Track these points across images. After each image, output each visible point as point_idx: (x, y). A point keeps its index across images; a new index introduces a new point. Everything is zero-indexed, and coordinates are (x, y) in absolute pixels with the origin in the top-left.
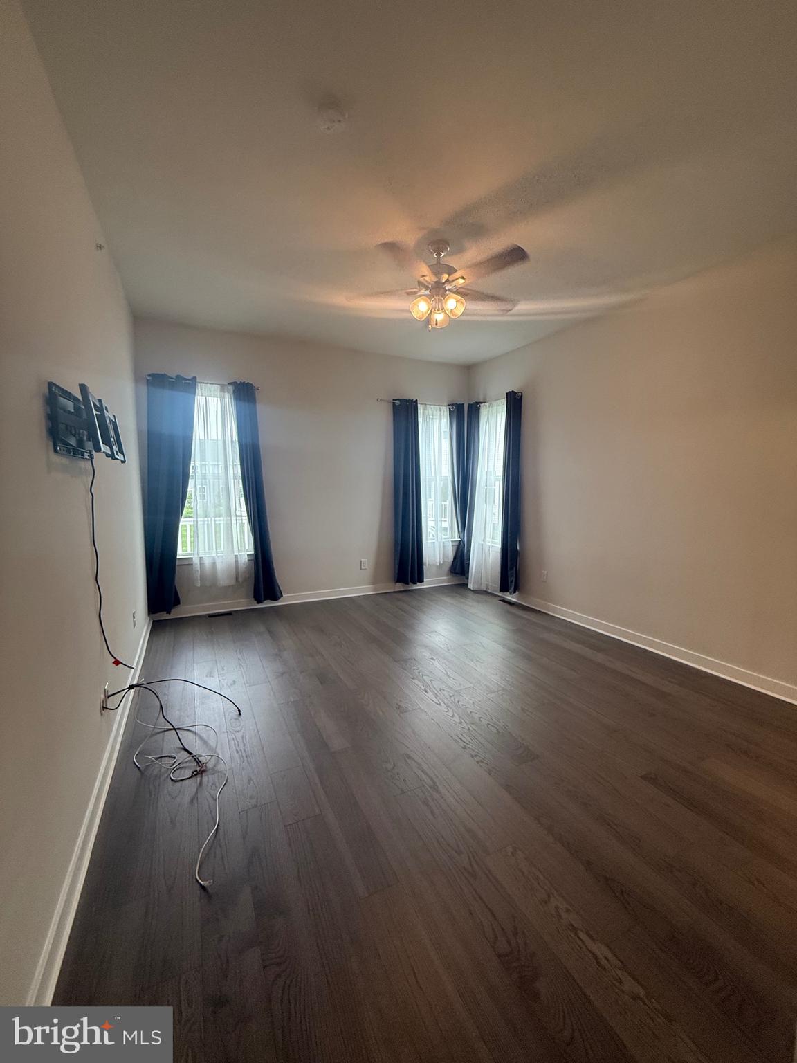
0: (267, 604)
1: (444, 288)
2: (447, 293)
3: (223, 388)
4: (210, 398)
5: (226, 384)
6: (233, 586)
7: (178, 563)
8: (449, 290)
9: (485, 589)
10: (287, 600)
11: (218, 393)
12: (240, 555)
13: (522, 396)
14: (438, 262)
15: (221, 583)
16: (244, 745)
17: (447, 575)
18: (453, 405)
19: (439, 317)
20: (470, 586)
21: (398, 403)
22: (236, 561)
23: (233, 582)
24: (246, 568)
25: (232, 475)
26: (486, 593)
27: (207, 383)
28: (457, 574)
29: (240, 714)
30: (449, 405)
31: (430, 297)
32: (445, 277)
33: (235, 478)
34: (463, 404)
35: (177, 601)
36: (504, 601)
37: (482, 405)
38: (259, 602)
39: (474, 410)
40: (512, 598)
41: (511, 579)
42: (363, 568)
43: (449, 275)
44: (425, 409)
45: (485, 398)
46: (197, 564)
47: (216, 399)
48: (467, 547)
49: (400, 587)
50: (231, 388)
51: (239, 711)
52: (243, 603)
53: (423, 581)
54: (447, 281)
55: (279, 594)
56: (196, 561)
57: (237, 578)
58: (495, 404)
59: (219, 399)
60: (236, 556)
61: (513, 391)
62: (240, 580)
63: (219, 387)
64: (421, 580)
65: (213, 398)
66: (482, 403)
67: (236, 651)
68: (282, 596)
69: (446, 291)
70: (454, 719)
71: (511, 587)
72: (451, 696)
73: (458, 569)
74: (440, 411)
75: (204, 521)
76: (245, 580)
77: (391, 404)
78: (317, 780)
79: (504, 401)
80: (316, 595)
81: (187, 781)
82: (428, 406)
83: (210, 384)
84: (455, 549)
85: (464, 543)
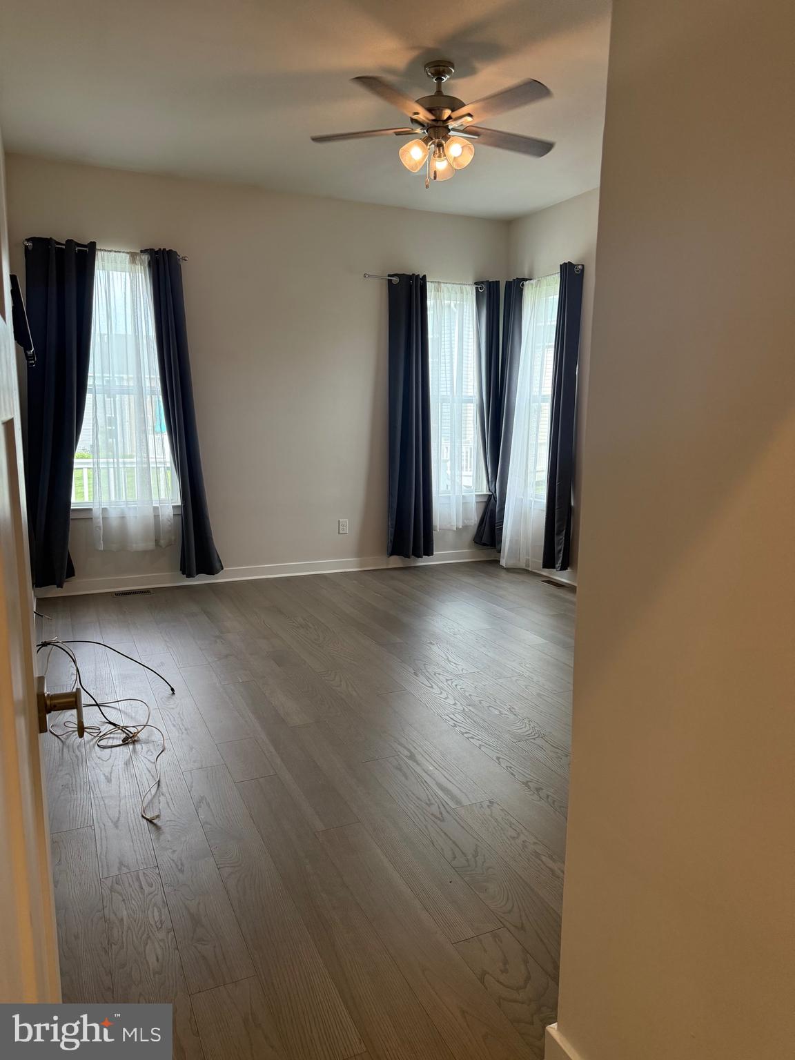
0: (201, 580)
1: (447, 127)
2: (452, 133)
3: (133, 256)
4: (115, 273)
5: (138, 251)
6: (152, 551)
7: (72, 516)
8: (454, 129)
9: (524, 567)
10: (230, 574)
11: (127, 265)
12: (161, 507)
13: (583, 270)
14: (439, 92)
15: (134, 545)
16: (182, 720)
17: (470, 547)
18: (482, 283)
19: (441, 165)
20: (503, 562)
21: (395, 280)
22: (157, 517)
23: (151, 545)
24: (170, 526)
25: (148, 389)
26: (525, 572)
27: (110, 251)
28: (484, 544)
29: (173, 693)
30: (476, 284)
31: (426, 141)
32: (447, 113)
33: (152, 393)
34: (498, 283)
35: (71, 573)
36: (550, 582)
37: (526, 283)
38: (189, 575)
39: (515, 289)
40: (562, 577)
41: (559, 547)
42: (341, 532)
43: (453, 111)
44: (437, 290)
45: (531, 272)
46: (99, 518)
47: (123, 274)
48: (499, 505)
49: (396, 562)
50: (146, 258)
51: (172, 689)
52: (167, 577)
53: (432, 554)
54: (450, 118)
55: (218, 565)
56: (97, 512)
57: (157, 541)
58: (544, 282)
59: (128, 274)
60: (156, 509)
61: (569, 262)
62: (162, 542)
63: (128, 256)
64: (428, 551)
65: (119, 273)
66: (526, 280)
67: (161, 633)
68: (223, 569)
69: (449, 130)
70: (448, 701)
71: (558, 560)
72: (447, 680)
73: (485, 540)
74: (462, 292)
75: (108, 463)
76: (170, 544)
77: (386, 283)
78: (272, 749)
79: (557, 278)
80: (271, 570)
81: (118, 748)
82: (442, 285)
83: (115, 252)
84: (482, 506)
85: (495, 498)
